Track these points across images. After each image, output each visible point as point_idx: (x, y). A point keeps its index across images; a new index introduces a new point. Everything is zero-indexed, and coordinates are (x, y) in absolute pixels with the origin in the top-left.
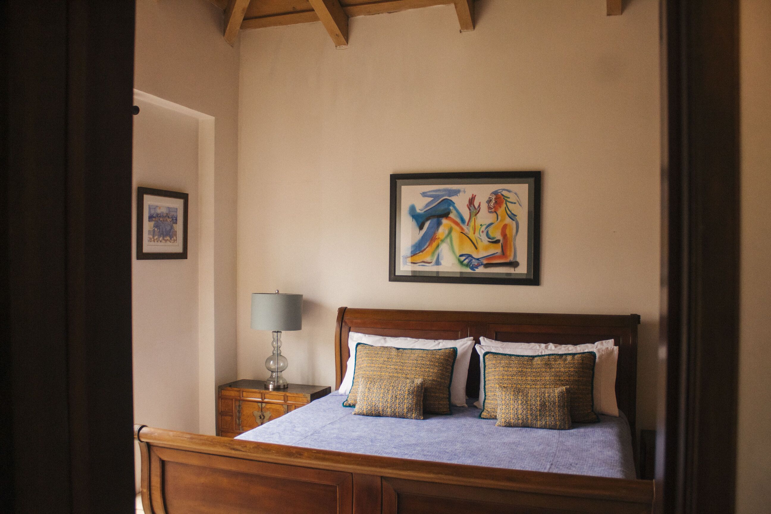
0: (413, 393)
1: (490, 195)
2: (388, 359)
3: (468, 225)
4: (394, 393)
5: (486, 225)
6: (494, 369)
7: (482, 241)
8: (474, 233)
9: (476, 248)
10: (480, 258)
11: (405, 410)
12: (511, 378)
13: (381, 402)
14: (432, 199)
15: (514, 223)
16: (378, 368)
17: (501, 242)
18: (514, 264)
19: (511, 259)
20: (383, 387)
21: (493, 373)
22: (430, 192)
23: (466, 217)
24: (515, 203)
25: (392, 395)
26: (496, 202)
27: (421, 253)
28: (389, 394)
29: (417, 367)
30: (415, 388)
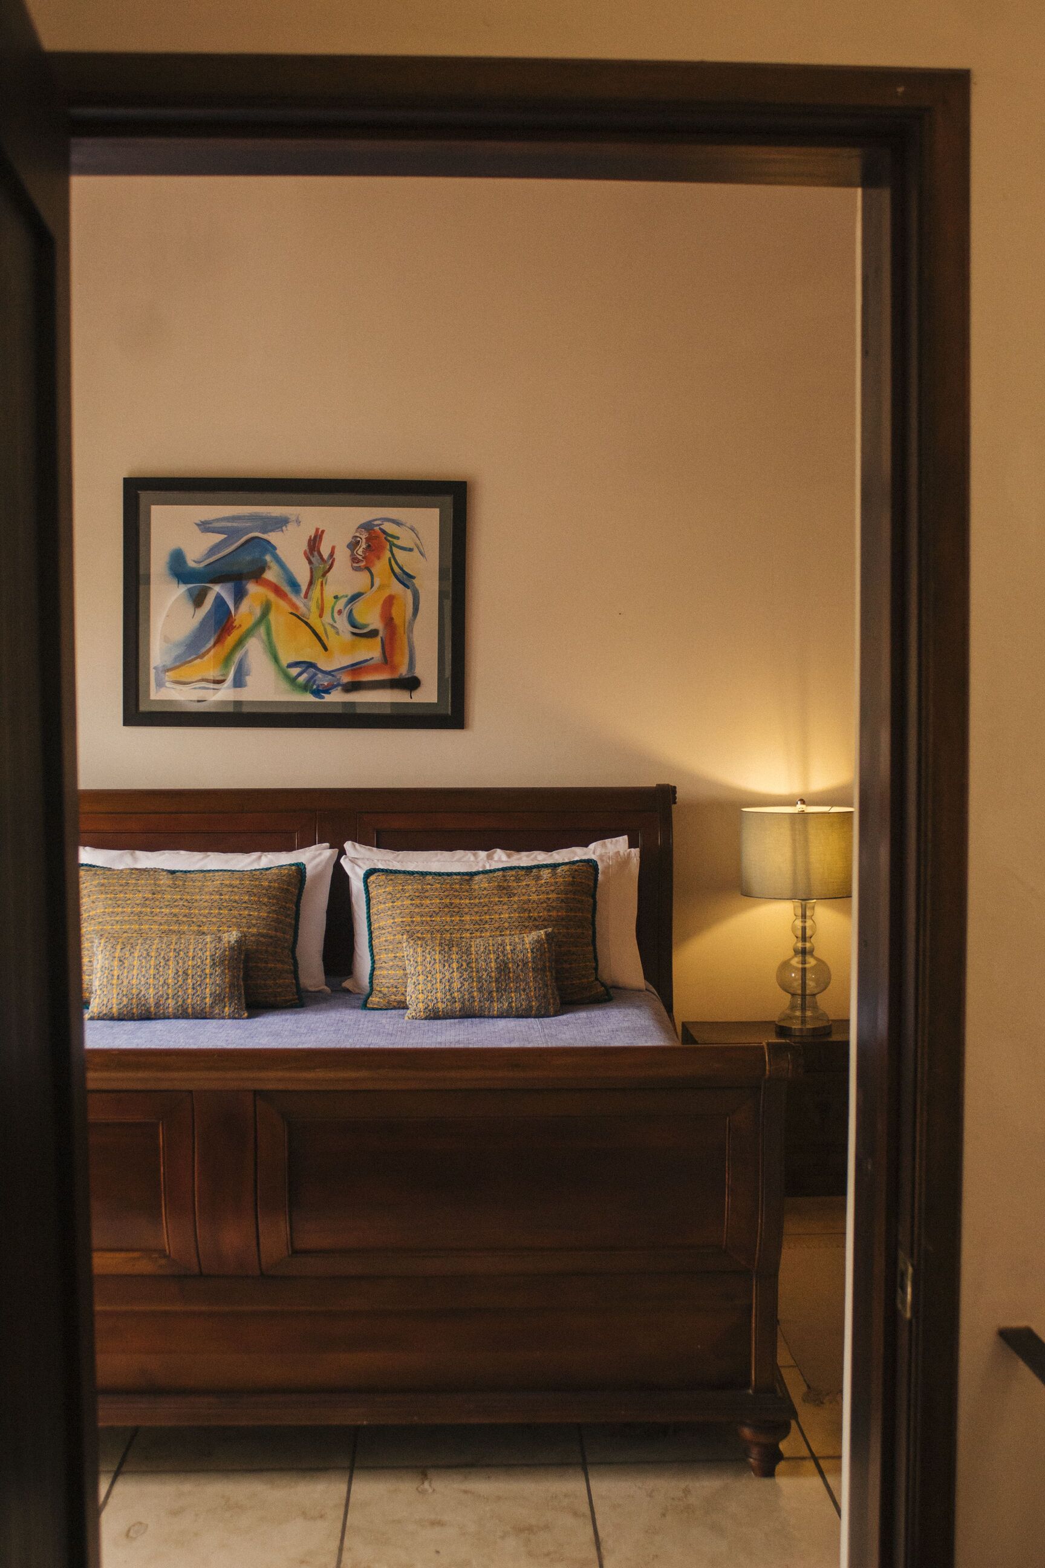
0: (222, 962)
1: (356, 532)
2: (154, 894)
3: (306, 596)
4: (180, 965)
5: (346, 596)
6: (391, 904)
7: (338, 633)
8: (321, 616)
9: (326, 649)
10: (333, 671)
11: (207, 1000)
12: (429, 919)
13: (151, 985)
14: (223, 536)
15: (409, 592)
16: (132, 915)
17: (381, 634)
18: (411, 684)
19: (403, 671)
20: (153, 954)
21: (389, 913)
22: (218, 520)
23: (303, 577)
24: (411, 550)
25: (177, 970)
26: (369, 546)
27: (198, 661)
28: (169, 969)
29: (222, 907)
30: (225, 951)
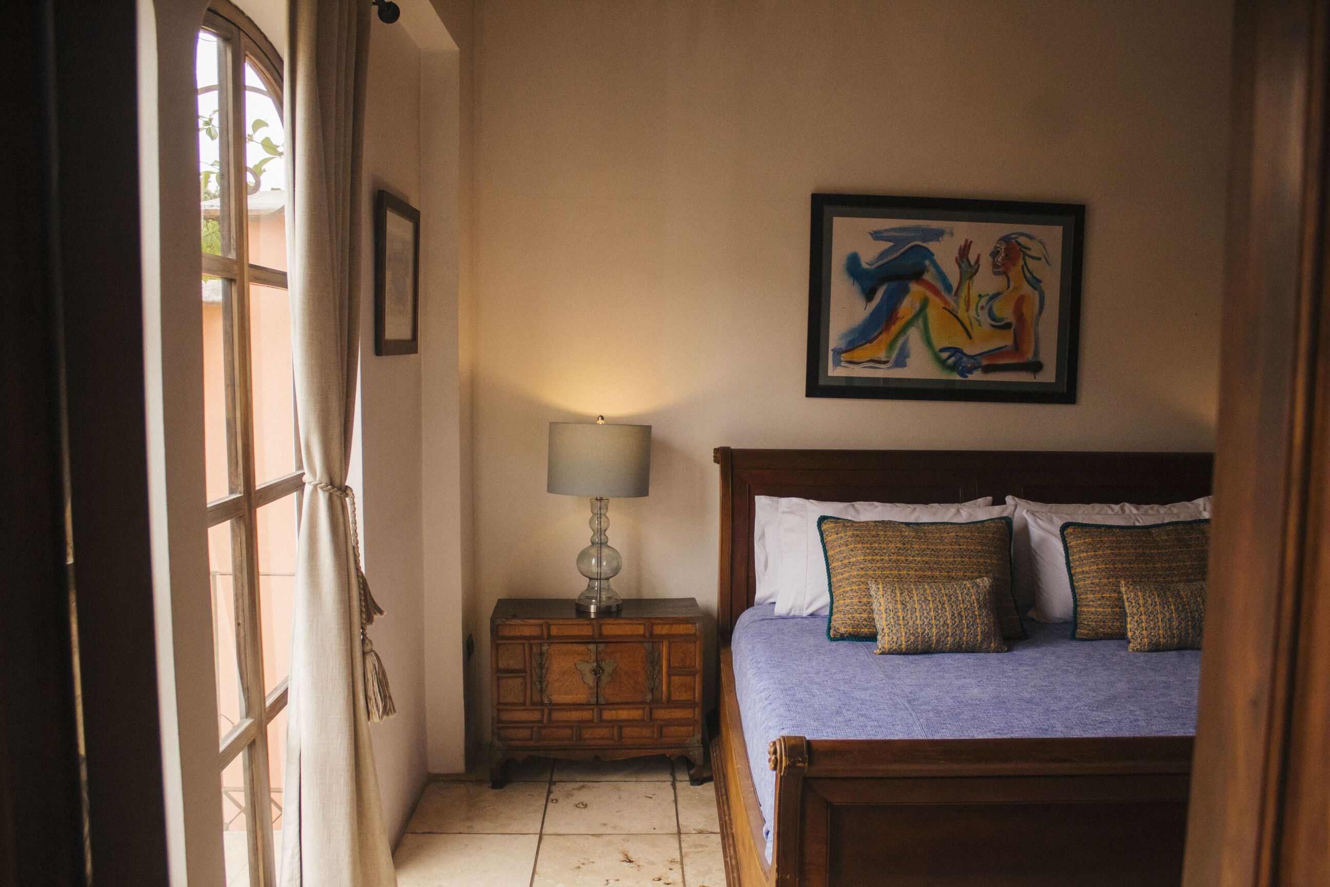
0: (985, 605)
1: (997, 243)
2: (904, 544)
3: (956, 294)
4: (954, 608)
5: (988, 295)
6: (1093, 553)
7: (980, 325)
8: (967, 310)
9: (970, 337)
10: (975, 355)
11: (979, 637)
12: (1128, 566)
13: (934, 626)
14: (891, 244)
15: (1037, 293)
16: (891, 563)
17: (1014, 326)
18: (1036, 367)
19: (1030, 356)
20: (929, 598)
22: (886, 230)
23: (954, 280)
24: (1039, 259)
25: (952, 612)
26: (1007, 255)
27: (868, 345)
28: (946, 611)
29: (963, 556)
30: (985, 595)
